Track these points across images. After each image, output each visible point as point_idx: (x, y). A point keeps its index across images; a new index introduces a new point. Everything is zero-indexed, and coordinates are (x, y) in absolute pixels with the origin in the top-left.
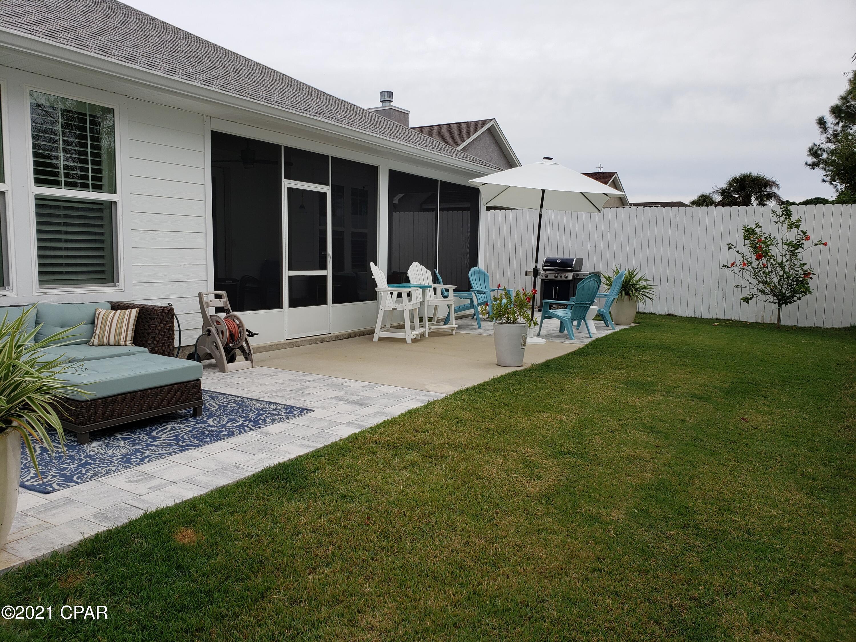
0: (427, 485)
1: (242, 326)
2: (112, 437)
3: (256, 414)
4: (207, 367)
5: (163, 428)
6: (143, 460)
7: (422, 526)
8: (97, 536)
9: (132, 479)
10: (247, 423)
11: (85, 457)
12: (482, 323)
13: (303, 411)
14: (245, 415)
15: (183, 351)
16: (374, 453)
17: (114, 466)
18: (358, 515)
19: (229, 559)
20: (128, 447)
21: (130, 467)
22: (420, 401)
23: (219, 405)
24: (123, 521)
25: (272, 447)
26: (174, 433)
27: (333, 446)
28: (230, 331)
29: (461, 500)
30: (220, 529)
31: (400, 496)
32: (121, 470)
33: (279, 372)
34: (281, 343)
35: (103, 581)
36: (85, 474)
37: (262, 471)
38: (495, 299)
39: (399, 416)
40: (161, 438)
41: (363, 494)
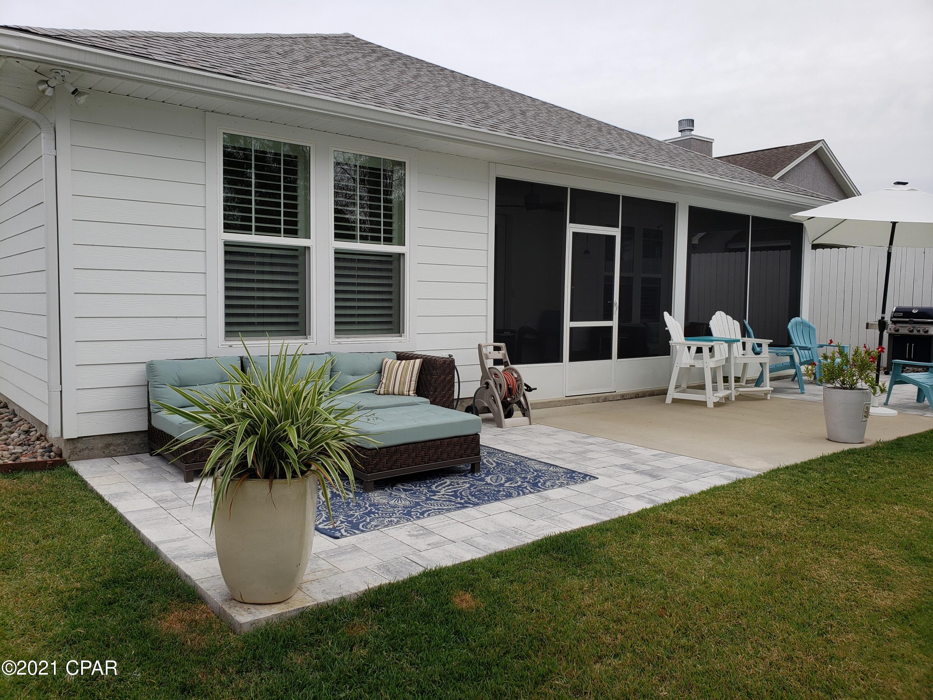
0: (735, 579)
1: (521, 380)
2: (394, 488)
3: (535, 476)
4: (485, 421)
5: (442, 482)
6: (422, 514)
7: (731, 628)
8: (380, 588)
9: (412, 532)
10: (526, 484)
11: (370, 506)
12: (806, 387)
13: (586, 477)
14: (523, 476)
15: (461, 403)
16: (669, 534)
17: (395, 518)
18: (650, 604)
19: (508, 632)
20: (409, 499)
21: (410, 520)
22: (726, 478)
23: (497, 463)
24: (403, 576)
25: (553, 514)
26: (453, 488)
27: (621, 520)
28: (508, 385)
29: (781, 603)
30: (499, 598)
31: (702, 588)
32: (402, 522)
33: (558, 431)
34: (560, 399)
35: (386, 635)
36: (369, 523)
37: (542, 540)
38: (826, 357)
39: (700, 494)
40: (440, 492)
41: (656, 580)
